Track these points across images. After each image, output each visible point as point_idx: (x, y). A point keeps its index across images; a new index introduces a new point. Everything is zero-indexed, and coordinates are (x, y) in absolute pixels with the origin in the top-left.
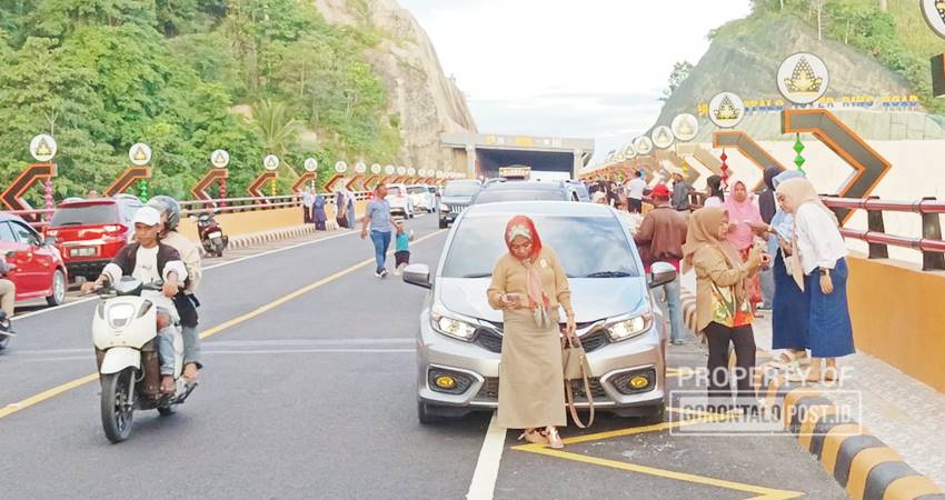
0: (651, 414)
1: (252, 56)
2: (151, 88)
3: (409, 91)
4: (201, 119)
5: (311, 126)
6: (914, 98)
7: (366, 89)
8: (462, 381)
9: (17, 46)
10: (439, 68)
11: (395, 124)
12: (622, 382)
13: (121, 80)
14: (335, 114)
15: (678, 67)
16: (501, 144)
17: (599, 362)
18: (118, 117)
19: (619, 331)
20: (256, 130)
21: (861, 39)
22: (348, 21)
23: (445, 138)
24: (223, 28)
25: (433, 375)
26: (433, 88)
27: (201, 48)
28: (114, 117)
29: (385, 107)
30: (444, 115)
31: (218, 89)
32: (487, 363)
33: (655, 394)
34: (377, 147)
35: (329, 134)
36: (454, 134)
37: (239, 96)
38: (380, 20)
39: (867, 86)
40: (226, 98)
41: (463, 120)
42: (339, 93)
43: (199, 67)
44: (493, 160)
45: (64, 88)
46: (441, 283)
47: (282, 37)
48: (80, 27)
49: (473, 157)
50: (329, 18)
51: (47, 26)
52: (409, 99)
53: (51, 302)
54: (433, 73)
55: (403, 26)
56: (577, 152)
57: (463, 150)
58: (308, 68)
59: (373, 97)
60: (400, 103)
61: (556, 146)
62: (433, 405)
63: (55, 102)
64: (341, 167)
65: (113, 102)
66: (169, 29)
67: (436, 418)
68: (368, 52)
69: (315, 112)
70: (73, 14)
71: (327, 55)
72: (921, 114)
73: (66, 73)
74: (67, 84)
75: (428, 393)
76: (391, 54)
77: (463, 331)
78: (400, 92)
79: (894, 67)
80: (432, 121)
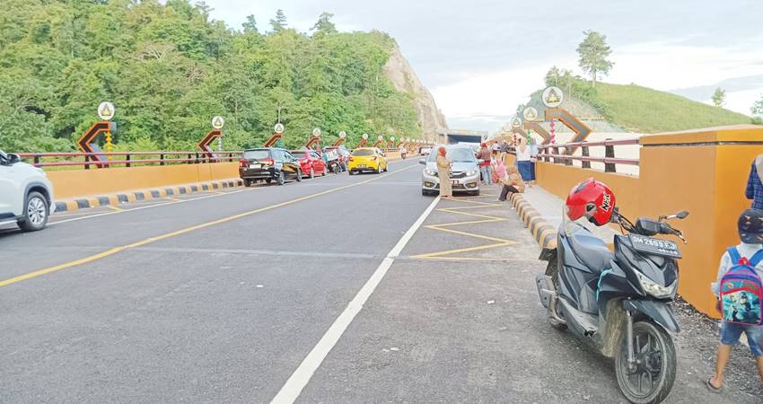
0: (475, 193)
1: (373, 103)
2: (340, 114)
3: (425, 114)
4: (357, 124)
5: (392, 126)
6: (603, 118)
7: (410, 114)
8: (432, 184)
9: (298, 99)
10: (436, 108)
11: (420, 126)
12: (468, 185)
13: (331, 111)
14: (400, 122)
15: (520, 106)
16: (456, 133)
17: (462, 181)
18: (329, 123)
19: (468, 174)
20: (374, 128)
21: (585, 96)
22: (405, 91)
23: (437, 131)
24: (363, 93)
25: (425, 183)
26: (434, 114)
27: (356, 100)
28: (328, 123)
29: (416, 120)
30: (437, 122)
31: (361, 114)
32: (437, 180)
33: (476, 188)
34: (414, 133)
35: (398, 129)
36: (440, 129)
37: (368, 116)
38: (415, 90)
39: (586, 113)
40: (364, 117)
41: (444, 125)
42: (401, 115)
43: (355, 106)
44: (455, 139)
45: (313, 113)
46: (428, 163)
47: (383, 96)
48: (318, 93)
49: (446, 137)
50: (398, 90)
51: (307, 93)
52: (425, 118)
53: (323, 174)
54: (433, 108)
55: (424, 93)
56: (482, 136)
57: (443, 135)
58: (391, 107)
59: (413, 116)
60: (422, 119)
61: (475, 134)
62: (426, 190)
63: (310, 118)
64: (402, 140)
65: (328, 118)
66: (346, 94)
67: (426, 193)
68: (411, 101)
69: (393, 122)
70: (316, 89)
71: (397, 103)
72: (605, 123)
73: (314, 109)
74: (314, 112)
75: (424, 187)
76: (420, 101)
77: (432, 173)
78: (422, 115)
79: (596, 107)
80: (433, 125)
